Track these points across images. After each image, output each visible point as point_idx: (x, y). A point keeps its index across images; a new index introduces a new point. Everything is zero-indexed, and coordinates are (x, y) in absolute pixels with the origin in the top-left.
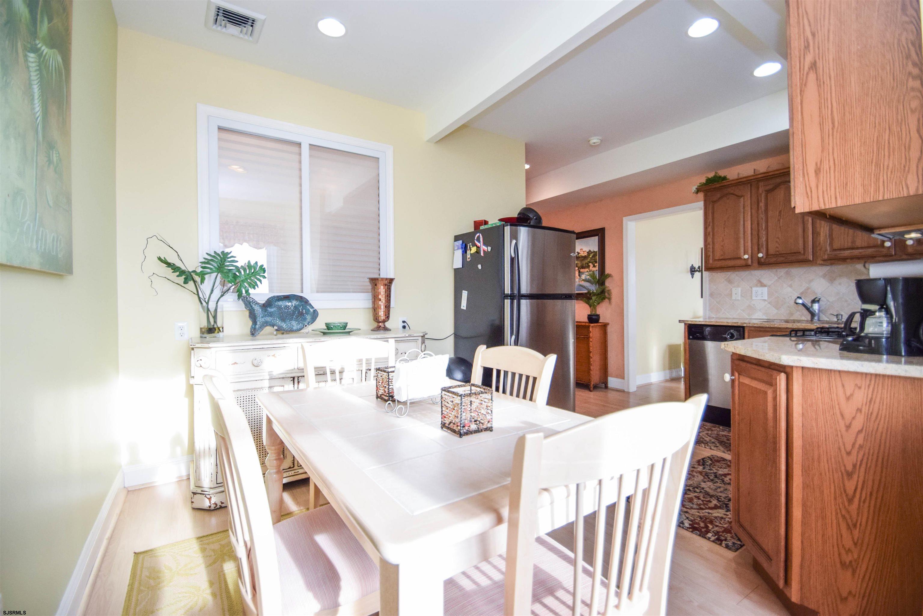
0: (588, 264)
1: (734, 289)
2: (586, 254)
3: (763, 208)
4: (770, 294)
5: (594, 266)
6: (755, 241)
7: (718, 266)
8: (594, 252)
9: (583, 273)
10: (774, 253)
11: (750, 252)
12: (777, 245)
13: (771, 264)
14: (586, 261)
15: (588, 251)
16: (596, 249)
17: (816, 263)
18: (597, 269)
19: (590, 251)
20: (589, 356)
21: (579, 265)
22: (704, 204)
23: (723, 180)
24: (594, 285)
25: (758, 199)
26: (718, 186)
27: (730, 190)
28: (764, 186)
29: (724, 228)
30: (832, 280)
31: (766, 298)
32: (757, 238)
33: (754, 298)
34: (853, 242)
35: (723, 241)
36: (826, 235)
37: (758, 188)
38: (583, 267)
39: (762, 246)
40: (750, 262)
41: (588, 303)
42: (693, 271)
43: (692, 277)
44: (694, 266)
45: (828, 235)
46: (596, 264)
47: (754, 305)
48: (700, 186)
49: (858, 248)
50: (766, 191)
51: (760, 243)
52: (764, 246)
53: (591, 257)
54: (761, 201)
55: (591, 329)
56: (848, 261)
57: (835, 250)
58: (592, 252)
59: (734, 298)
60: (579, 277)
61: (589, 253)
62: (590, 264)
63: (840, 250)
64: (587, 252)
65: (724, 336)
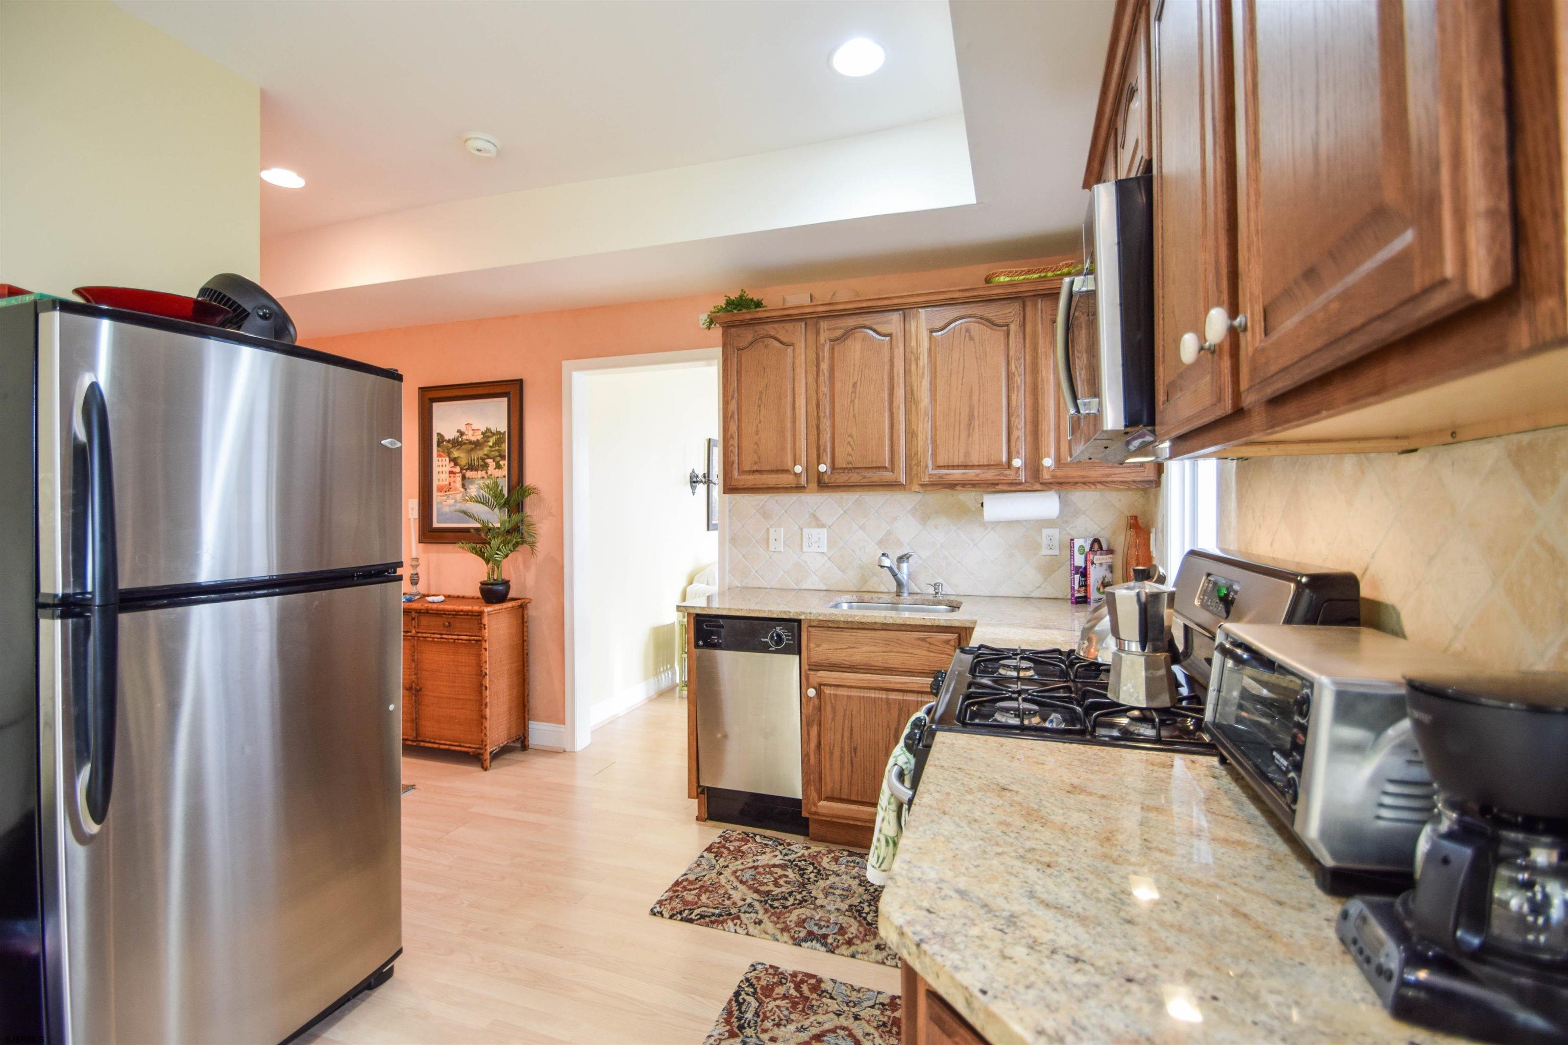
0: (483, 460)
1: (772, 530)
2: (480, 437)
3: (827, 374)
4: (831, 543)
5: (498, 467)
6: (813, 438)
7: (749, 484)
8: (499, 433)
9: (472, 480)
10: (844, 466)
11: (804, 459)
12: (850, 449)
13: (838, 486)
14: (480, 453)
15: (484, 429)
16: (503, 428)
17: (910, 489)
18: (505, 472)
19: (488, 430)
20: (481, 685)
21: (463, 461)
22: (723, 351)
23: (756, 307)
24: (497, 510)
25: (818, 355)
26: (748, 317)
27: (770, 329)
28: (828, 330)
29: (759, 406)
30: (924, 519)
31: (825, 550)
32: (816, 433)
33: (804, 550)
34: (967, 454)
35: (757, 433)
36: (926, 438)
37: (818, 333)
38: (471, 467)
39: (825, 450)
40: (803, 480)
41: (481, 554)
42: (694, 482)
43: (693, 493)
44: (697, 472)
45: (929, 437)
46: (502, 463)
47: (805, 562)
48: (714, 313)
49: (973, 467)
50: (831, 340)
51: (822, 443)
52: (829, 450)
53: (491, 444)
54: (824, 361)
55: (485, 620)
56: (958, 488)
57: (939, 467)
58: (494, 434)
59: (772, 548)
60: (462, 490)
61: (487, 434)
62: (489, 461)
63: (948, 467)
64: (483, 433)
65: (763, 640)
